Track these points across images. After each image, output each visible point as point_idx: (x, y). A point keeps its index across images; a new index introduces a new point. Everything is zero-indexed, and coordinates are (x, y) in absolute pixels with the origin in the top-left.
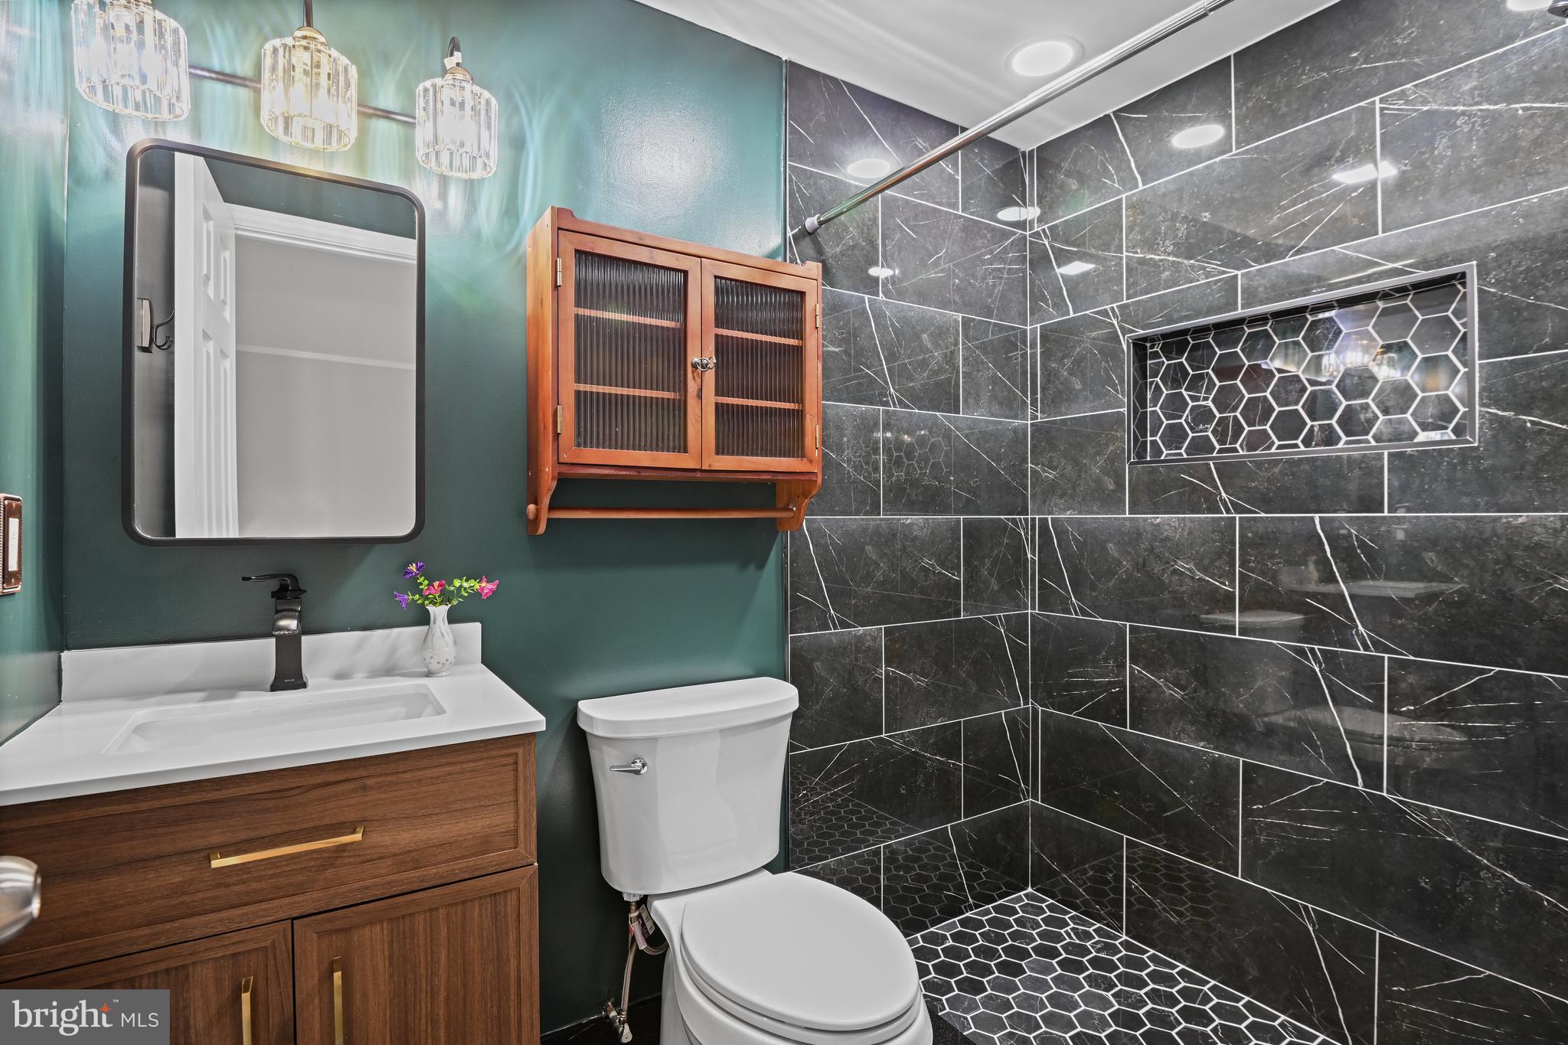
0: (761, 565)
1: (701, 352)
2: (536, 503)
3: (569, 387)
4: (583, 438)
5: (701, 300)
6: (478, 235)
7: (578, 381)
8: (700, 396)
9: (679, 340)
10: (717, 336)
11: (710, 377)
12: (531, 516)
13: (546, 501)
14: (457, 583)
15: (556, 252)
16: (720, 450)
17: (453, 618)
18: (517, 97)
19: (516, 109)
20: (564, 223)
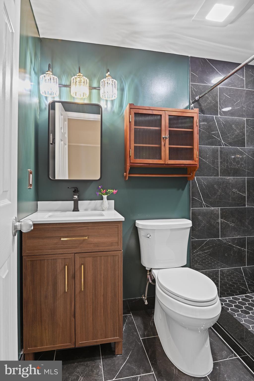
0: (183, 189)
1: (165, 134)
2: (126, 173)
3: (133, 145)
4: (136, 157)
5: (165, 122)
6: (114, 112)
7: (135, 143)
8: (165, 145)
9: (160, 132)
10: (169, 130)
11: (167, 141)
12: (125, 176)
13: (128, 172)
14: (109, 190)
15: (130, 113)
16: (170, 158)
17: (108, 199)
18: (122, 79)
19: (122, 82)
20: (132, 107)
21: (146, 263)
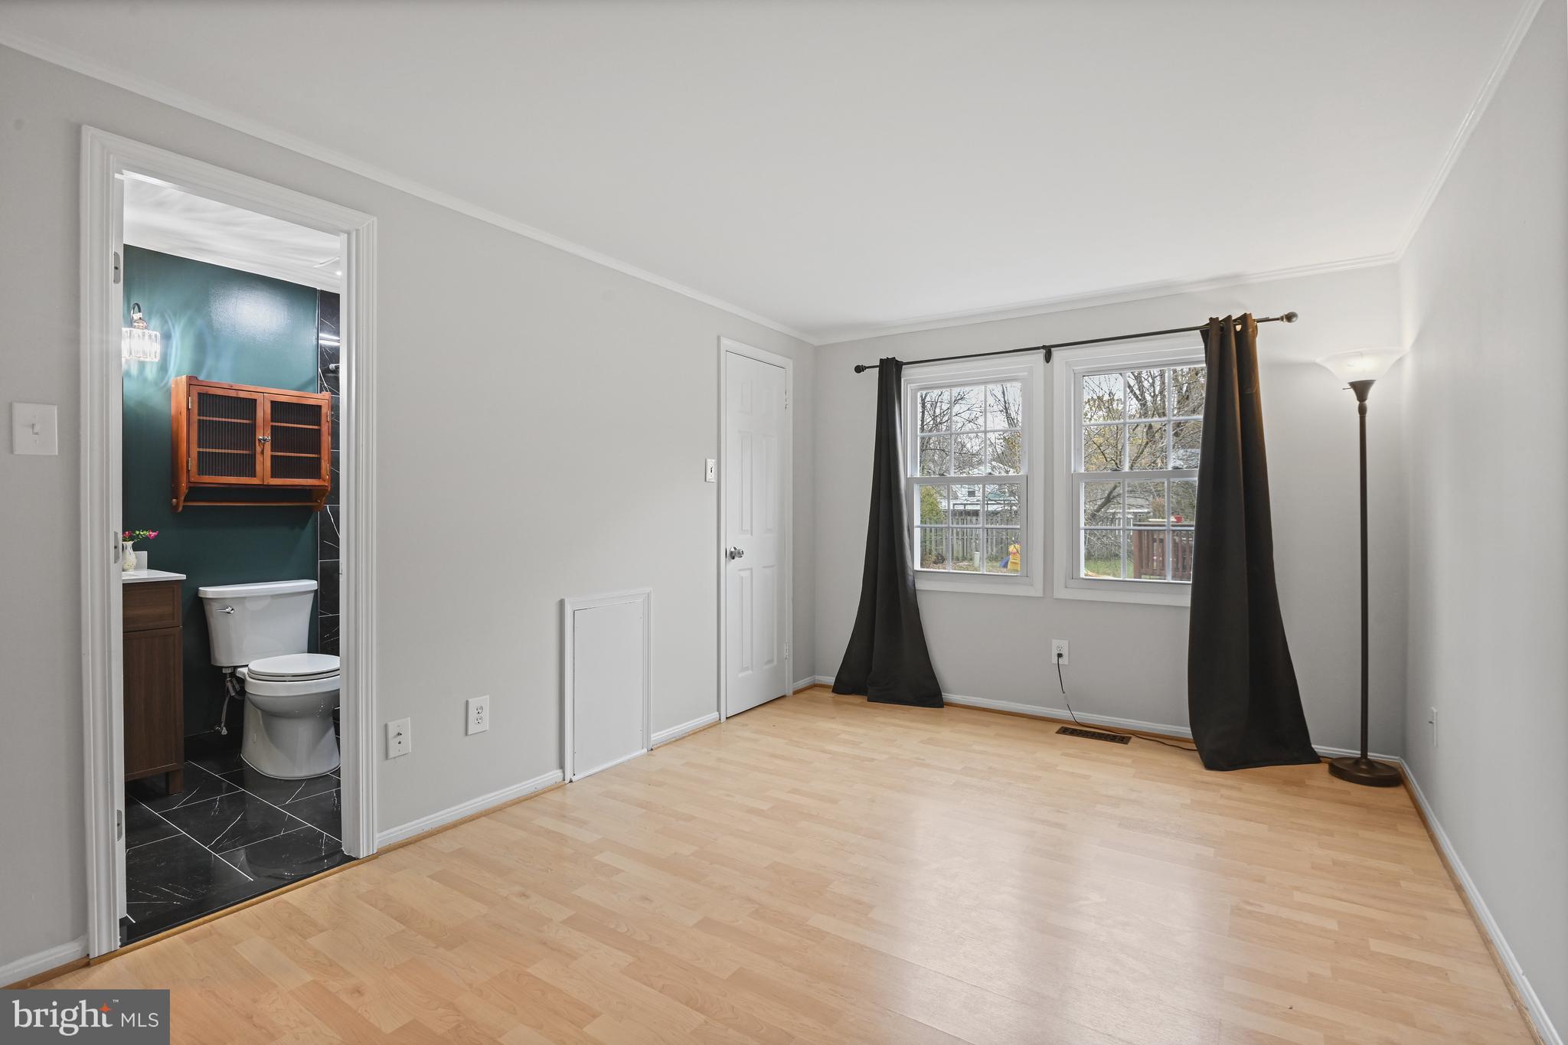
0: (303, 528)
1: (263, 434)
2: (177, 498)
3: (195, 450)
4: (201, 472)
5: (263, 412)
6: (145, 380)
7: (199, 447)
8: (262, 452)
9: (252, 429)
10: (272, 426)
11: (268, 446)
12: (174, 504)
13: (183, 498)
14: (137, 532)
15: (189, 394)
16: (274, 475)
17: (135, 548)
18: (166, 316)
19: (166, 322)
20: (192, 381)
21: (223, 658)
